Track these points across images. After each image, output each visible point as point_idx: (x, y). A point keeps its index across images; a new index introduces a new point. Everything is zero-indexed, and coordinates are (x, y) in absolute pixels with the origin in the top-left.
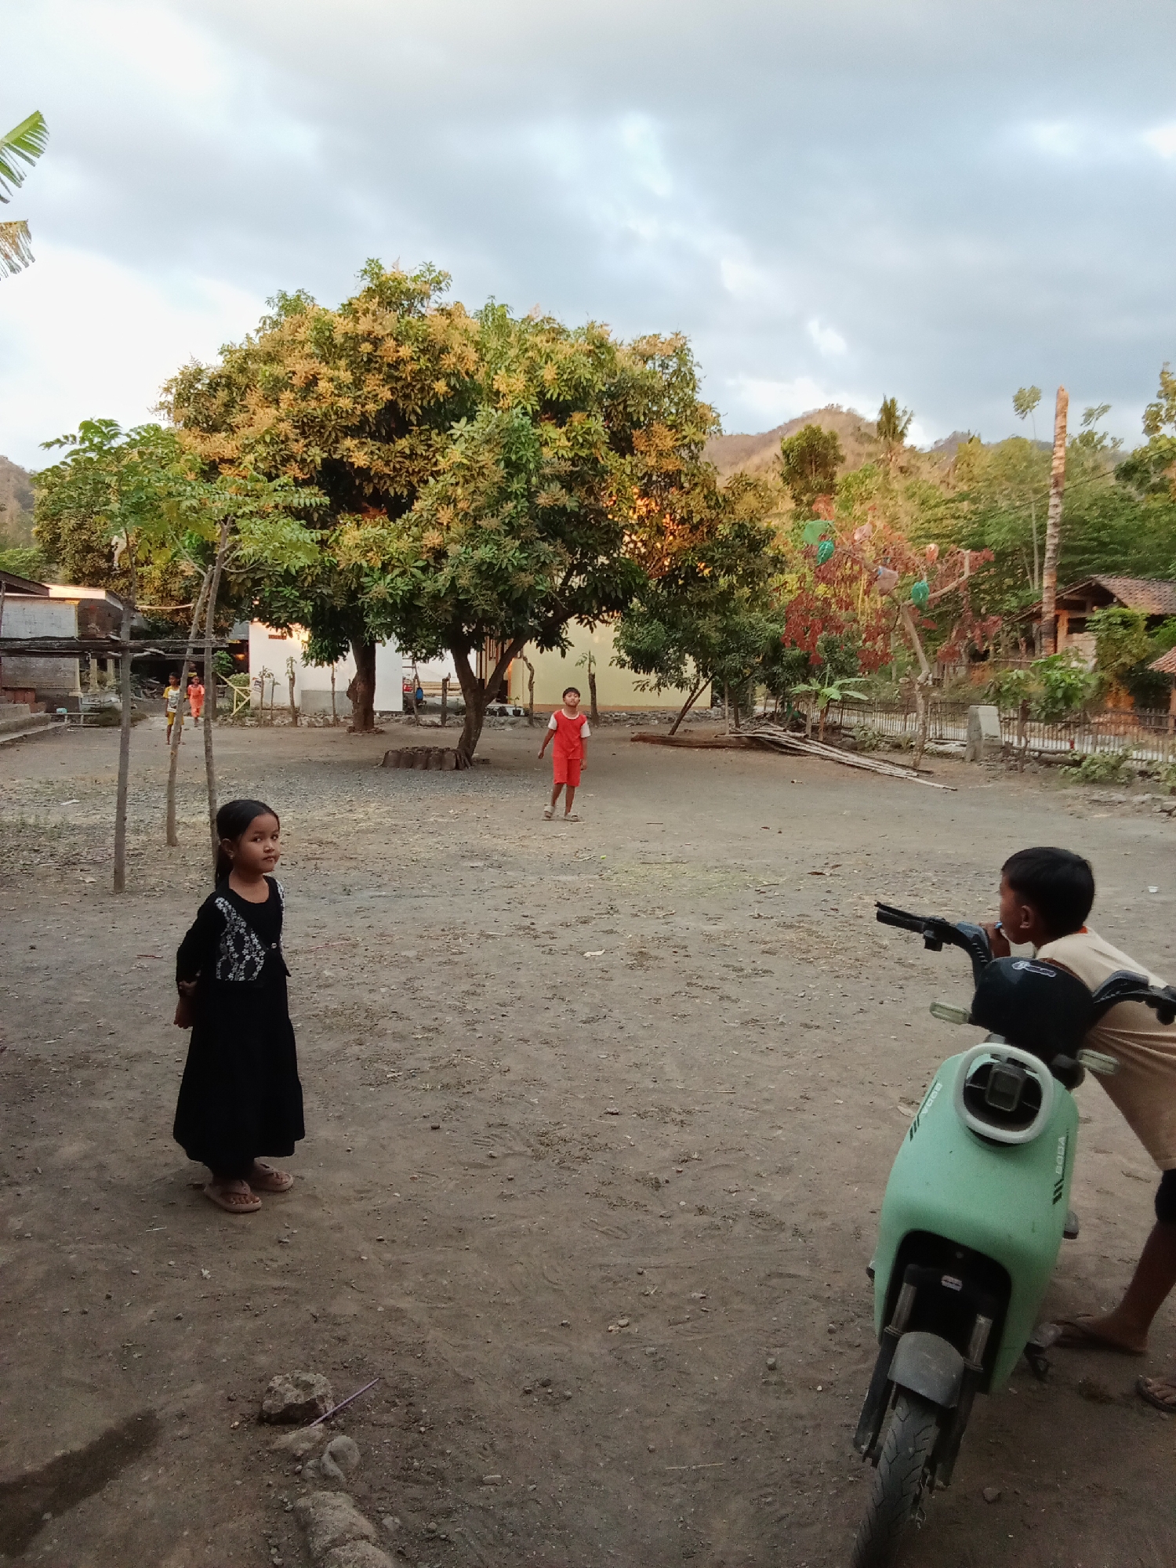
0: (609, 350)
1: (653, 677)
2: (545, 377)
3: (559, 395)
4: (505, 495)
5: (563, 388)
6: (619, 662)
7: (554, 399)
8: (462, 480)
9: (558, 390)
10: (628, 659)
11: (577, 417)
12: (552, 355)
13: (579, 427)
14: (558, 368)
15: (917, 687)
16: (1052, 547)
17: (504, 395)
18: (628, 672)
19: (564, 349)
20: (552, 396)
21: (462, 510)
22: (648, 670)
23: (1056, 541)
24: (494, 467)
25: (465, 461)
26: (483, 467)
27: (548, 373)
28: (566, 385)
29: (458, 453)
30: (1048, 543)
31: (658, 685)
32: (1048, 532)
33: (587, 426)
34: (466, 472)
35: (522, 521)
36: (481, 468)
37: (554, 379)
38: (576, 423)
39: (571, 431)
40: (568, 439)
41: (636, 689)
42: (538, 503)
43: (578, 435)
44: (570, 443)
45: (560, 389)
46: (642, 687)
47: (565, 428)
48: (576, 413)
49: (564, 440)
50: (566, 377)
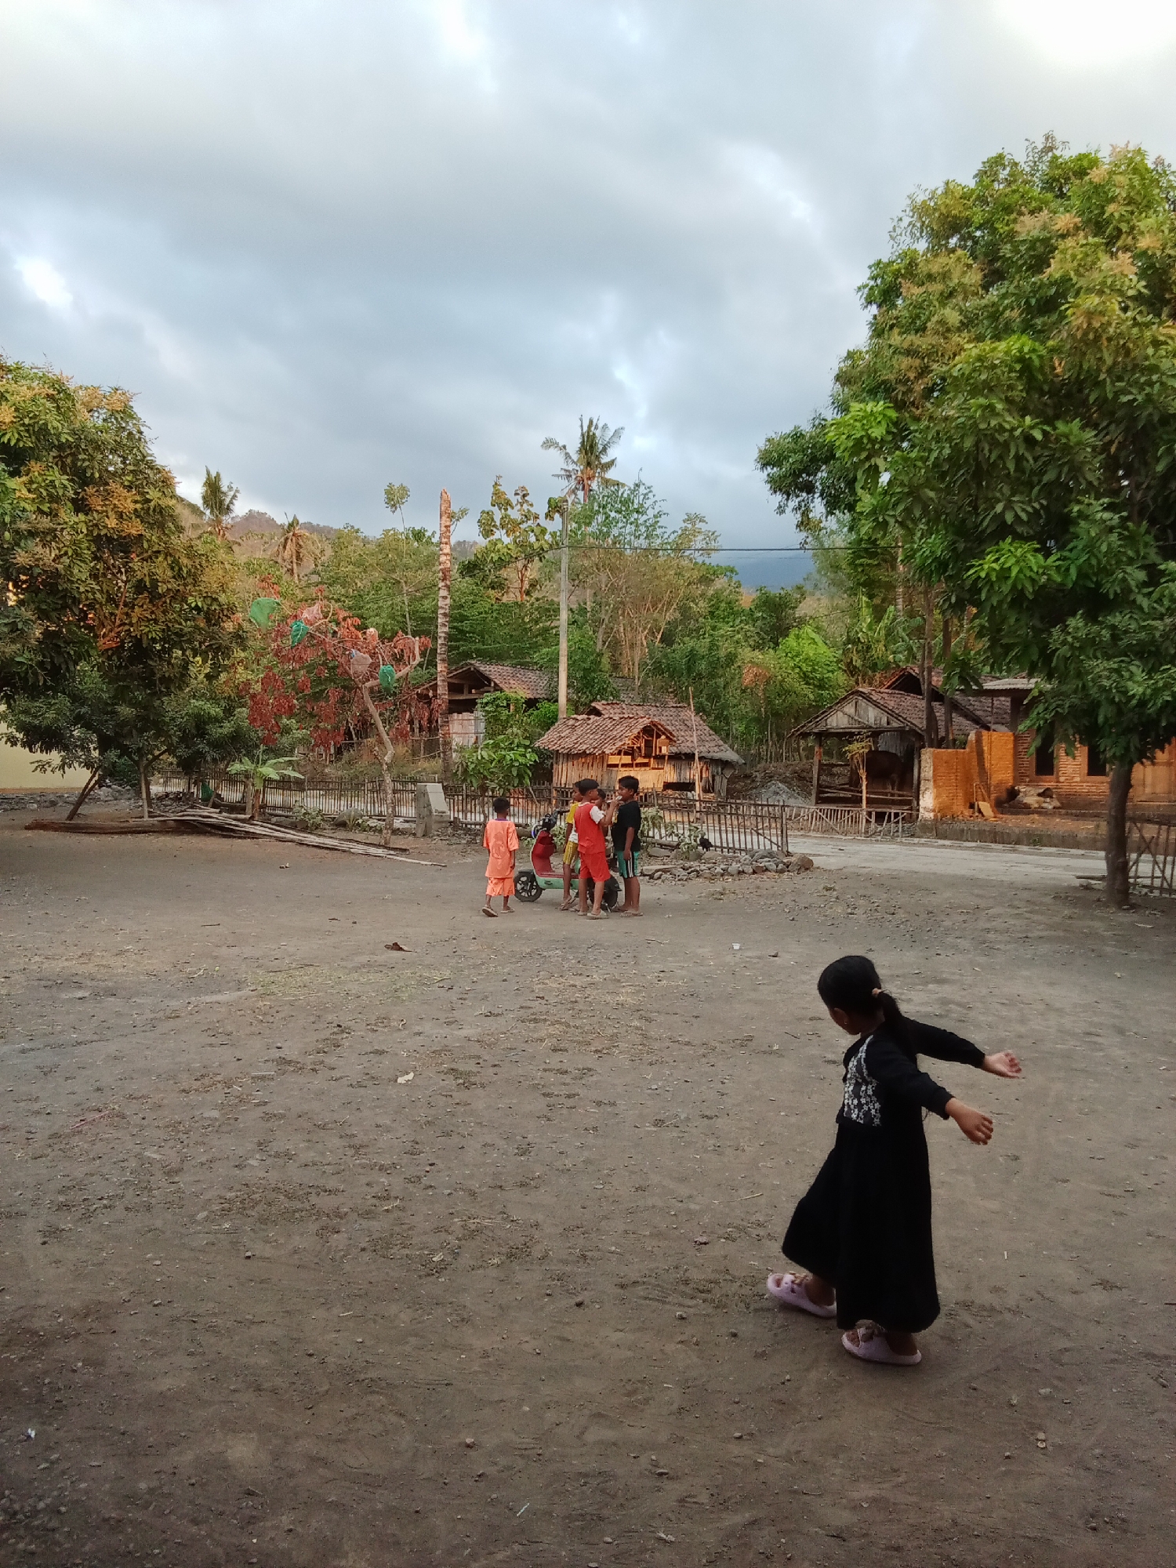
0: (68, 397)
1: (55, 757)
3: (18, 440)
5: (22, 434)
6: (8, 740)
7: (12, 444)
9: (16, 436)
10: (20, 736)
11: (36, 467)
13: (40, 479)
14: (17, 410)
15: (385, 767)
16: (443, 635)
18: (21, 752)
19: (22, 392)
20: (9, 440)
22: (47, 748)
23: (446, 629)
28: (27, 431)
30: (439, 630)
31: (62, 767)
32: (440, 621)
33: (49, 478)
37: (12, 422)
38: (36, 474)
39: (31, 482)
40: (29, 491)
41: (36, 769)
42: (15, 561)
43: (41, 487)
44: (32, 496)
45: (19, 434)
46: (42, 767)
47: (24, 479)
48: (33, 463)
49: (24, 491)
50: (27, 421)
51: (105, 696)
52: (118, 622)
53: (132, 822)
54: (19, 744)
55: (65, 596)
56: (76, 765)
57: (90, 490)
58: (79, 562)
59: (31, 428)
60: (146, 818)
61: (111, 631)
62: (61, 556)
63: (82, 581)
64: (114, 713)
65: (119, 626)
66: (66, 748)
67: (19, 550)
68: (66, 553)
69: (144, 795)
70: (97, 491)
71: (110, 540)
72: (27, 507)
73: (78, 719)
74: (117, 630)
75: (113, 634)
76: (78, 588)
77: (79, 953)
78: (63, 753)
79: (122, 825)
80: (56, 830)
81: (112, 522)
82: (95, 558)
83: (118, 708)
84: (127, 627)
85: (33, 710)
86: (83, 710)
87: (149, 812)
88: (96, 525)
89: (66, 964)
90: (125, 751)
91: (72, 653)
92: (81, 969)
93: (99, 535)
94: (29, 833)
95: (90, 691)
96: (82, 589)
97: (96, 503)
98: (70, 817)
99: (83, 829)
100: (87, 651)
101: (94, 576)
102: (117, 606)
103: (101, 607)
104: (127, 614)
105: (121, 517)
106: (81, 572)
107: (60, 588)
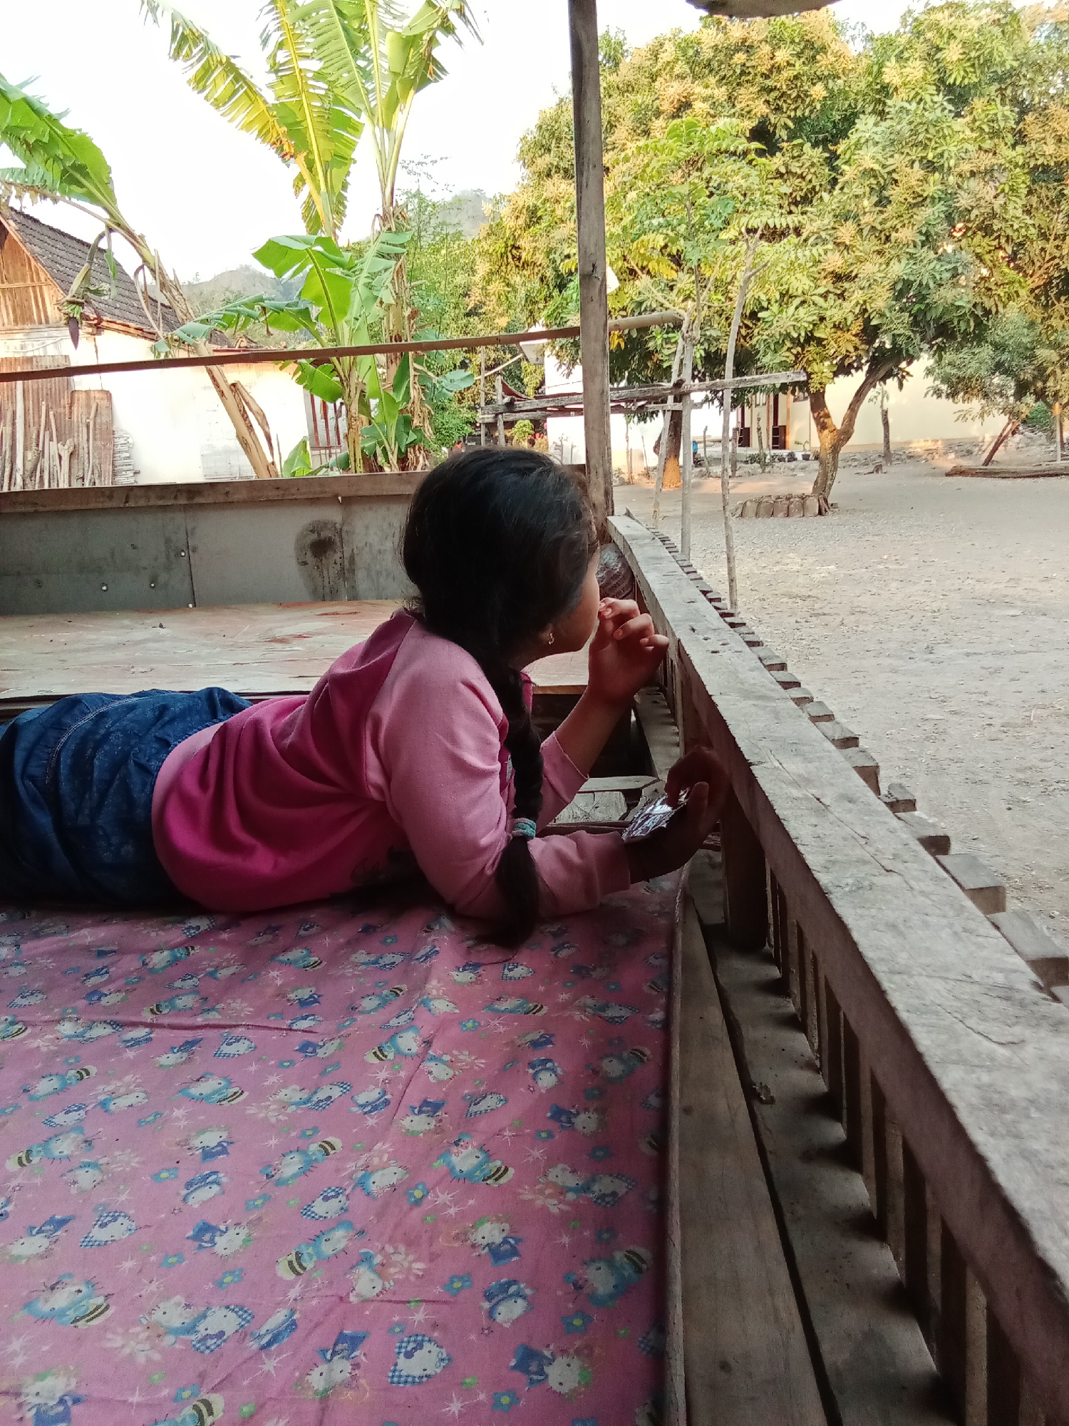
2: (948, 59)
3: (964, 77)
4: (921, 201)
5: (968, 70)
6: (933, 392)
7: (958, 83)
8: (868, 189)
9: (962, 73)
11: (979, 104)
12: (955, 33)
13: (984, 114)
14: (963, 46)
17: (896, 89)
18: (945, 402)
19: (968, 24)
20: (955, 80)
21: (867, 224)
22: (969, 397)
24: (908, 170)
25: (876, 167)
26: (894, 171)
27: (952, 53)
28: (973, 65)
29: (867, 158)
33: (993, 111)
34: (873, 181)
35: (939, 228)
36: (889, 173)
37: (959, 60)
38: (980, 110)
39: (974, 120)
40: (972, 130)
41: (958, 419)
42: (958, 205)
43: (984, 123)
44: (974, 135)
45: (965, 71)
46: (963, 417)
47: (969, 119)
48: (976, 100)
49: (968, 132)
50: (973, 54)
51: (1025, 340)
52: (1048, 258)
53: (1044, 467)
54: (944, 395)
55: (999, 237)
56: (995, 412)
57: (1029, 118)
58: (1014, 198)
59: (976, 62)
60: (1059, 462)
61: (1040, 267)
62: (998, 195)
63: (1017, 218)
64: (1034, 356)
65: (1048, 262)
66: (986, 396)
67: (962, 193)
68: (1003, 191)
69: (1058, 439)
70: (1036, 118)
71: (1046, 169)
72: (970, 147)
73: (999, 367)
74: (1046, 266)
75: (1042, 270)
76: (1012, 226)
77: (1008, 578)
78: (983, 402)
79: (1036, 468)
80: (973, 475)
81: (1050, 149)
82: (1030, 192)
83: (1038, 352)
84: (1057, 261)
85: (958, 362)
86: (1004, 357)
87: (1062, 456)
88: (1034, 155)
89: (996, 586)
90: (1040, 395)
91: (1002, 294)
92: (1010, 592)
93: (1036, 165)
94: (950, 479)
95: (1010, 338)
96: (1016, 226)
97: (1034, 131)
98: (987, 462)
99: (995, 473)
100: (1016, 292)
101: (1028, 212)
102: (1048, 240)
103: (1032, 243)
104: (1057, 247)
105: (1060, 141)
106: (1015, 209)
107: (995, 228)
